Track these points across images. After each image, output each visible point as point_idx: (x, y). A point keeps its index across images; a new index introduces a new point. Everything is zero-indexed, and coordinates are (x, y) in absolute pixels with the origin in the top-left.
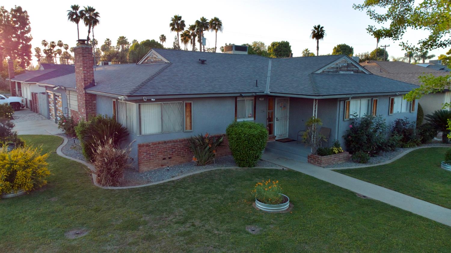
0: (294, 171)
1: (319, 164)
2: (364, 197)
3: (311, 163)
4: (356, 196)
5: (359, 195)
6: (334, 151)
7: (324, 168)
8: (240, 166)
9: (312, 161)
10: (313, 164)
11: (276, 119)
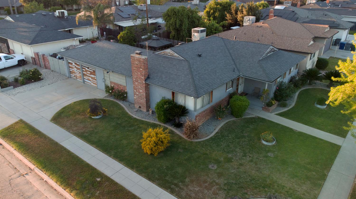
0: (261, 117)
1: (268, 111)
2: (296, 130)
3: (264, 110)
4: (294, 131)
5: (294, 129)
6: (273, 103)
7: (271, 113)
8: (237, 118)
9: (265, 110)
10: (265, 111)
11: (239, 85)
